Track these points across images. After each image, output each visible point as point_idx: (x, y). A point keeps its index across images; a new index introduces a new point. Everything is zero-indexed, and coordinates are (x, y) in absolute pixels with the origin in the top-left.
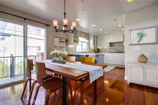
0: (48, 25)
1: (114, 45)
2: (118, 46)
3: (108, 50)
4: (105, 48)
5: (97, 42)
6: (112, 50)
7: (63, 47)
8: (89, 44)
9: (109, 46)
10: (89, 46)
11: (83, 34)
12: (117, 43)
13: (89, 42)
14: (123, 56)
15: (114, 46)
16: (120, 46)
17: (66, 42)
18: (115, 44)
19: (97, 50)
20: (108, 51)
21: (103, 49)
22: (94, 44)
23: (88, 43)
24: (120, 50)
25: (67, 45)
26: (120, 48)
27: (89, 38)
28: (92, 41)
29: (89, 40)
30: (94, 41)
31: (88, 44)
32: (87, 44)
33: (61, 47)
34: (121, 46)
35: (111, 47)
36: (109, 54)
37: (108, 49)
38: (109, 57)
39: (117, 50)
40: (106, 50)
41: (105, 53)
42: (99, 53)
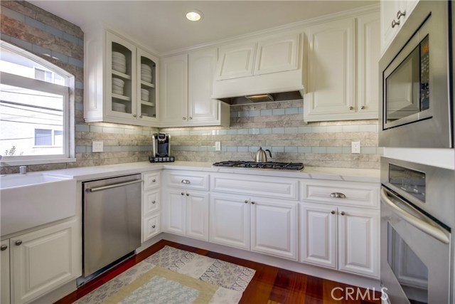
1: (251, 119)
2: (269, 125)
3: (218, 146)
5: (152, 97)
6: (242, 149)
9: (219, 122)
13: (82, 91)
14: (303, 196)
15: (250, 124)
16: (279, 123)
18: (253, 112)
19: (159, 144)
20: (219, 152)
21: (192, 138)
22: (120, 104)
23: (69, 92)
24: (280, 149)
26: (279, 135)
31: (72, 100)
34: (289, 124)
35: (233, 131)
36: (213, 176)
37: (217, 138)
38: (214, 195)
39: (264, 149)
40: (208, 144)
41: (201, 161)
42: (162, 162)
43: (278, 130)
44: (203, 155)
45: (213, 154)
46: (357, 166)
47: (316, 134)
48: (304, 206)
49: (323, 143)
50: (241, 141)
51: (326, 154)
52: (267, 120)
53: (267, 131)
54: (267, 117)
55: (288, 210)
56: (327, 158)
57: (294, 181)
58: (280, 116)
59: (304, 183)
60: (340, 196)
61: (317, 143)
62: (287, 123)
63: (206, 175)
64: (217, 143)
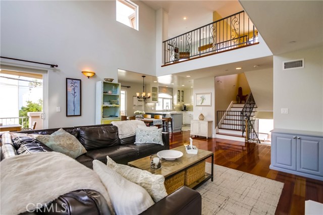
0: (128, 87)
5: (183, 98)
7: (141, 106)
8: (172, 101)
10: (173, 103)
11: (164, 89)
13: (173, 99)
17: (144, 101)
19: (184, 107)
22: (179, 100)
23: (171, 99)
25: (146, 103)
27: (172, 93)
28: (176, 97)
29: (172, 95)
30: (179, 96)
33: (139, 106)
42: (185, 111)
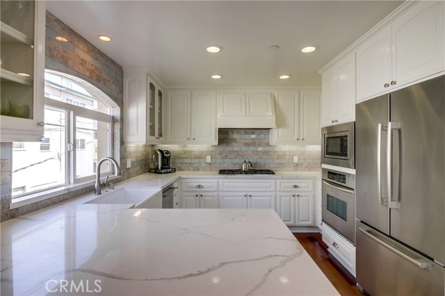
1: (234, 140)
2: (247, 145)
3: (209, 159)
4: (195, 148)
5: (160, 121)
6: (228, 161)
8: (122, 130)
9: (217, 143)
10: (122, 143)
12: (246, 133)
13: (122, 119)
14: (278, 189)
15: (234, 144)
16: (253, 144)
18: (235, 136)
20: (210, 164)
21: (185, 152)
22: (151, 130)
23: (114, 120)
26: (253, 152)
27: (122, 92)
28: (138, 112)
29: (120, 100)
31: (118, 126)
32: (109, 126)
34: (260, 145)
35: (221, 148)
37: (208, 153)
38: (222, 194)
39: (247, 161)
40: (200, 158)
41: (194, 170)
42: (167, 173)
43: (252, 148)
44: (196, 165)
45: (204, 165)
46: (296, 170)
47: (275, 152)
48: (278, 194)
49: (279, 158)
50: (227, 155)
51: (280, 164)
52: (245, 141)
53: (245, 148)
54: (245, 139)
55: (269, 198)
56: (281, 165)
57: (273, 181)
58: (254, 139)
59: (278, 182)
60: (296, 186)
61: (276, 157)
62: (258, 144)
63: (215, 181)
64: (208, 156)
